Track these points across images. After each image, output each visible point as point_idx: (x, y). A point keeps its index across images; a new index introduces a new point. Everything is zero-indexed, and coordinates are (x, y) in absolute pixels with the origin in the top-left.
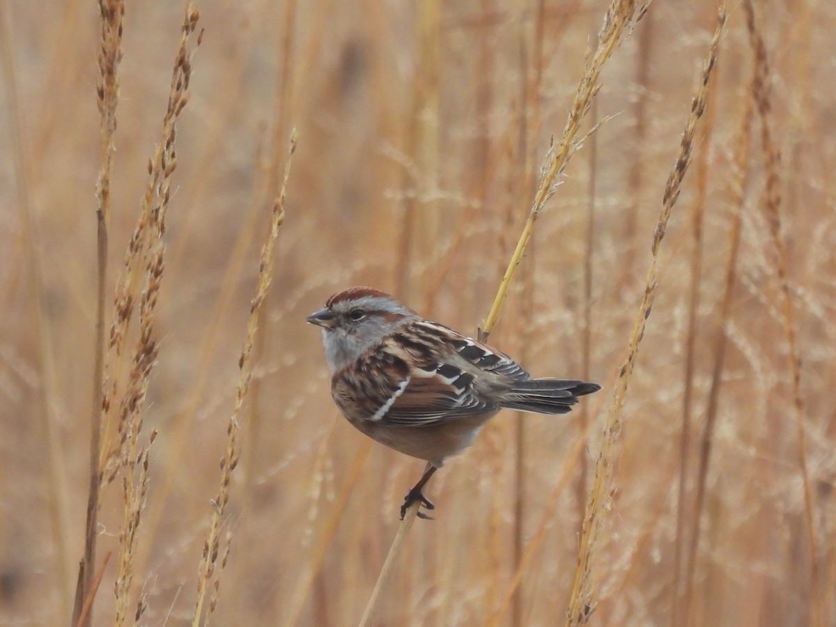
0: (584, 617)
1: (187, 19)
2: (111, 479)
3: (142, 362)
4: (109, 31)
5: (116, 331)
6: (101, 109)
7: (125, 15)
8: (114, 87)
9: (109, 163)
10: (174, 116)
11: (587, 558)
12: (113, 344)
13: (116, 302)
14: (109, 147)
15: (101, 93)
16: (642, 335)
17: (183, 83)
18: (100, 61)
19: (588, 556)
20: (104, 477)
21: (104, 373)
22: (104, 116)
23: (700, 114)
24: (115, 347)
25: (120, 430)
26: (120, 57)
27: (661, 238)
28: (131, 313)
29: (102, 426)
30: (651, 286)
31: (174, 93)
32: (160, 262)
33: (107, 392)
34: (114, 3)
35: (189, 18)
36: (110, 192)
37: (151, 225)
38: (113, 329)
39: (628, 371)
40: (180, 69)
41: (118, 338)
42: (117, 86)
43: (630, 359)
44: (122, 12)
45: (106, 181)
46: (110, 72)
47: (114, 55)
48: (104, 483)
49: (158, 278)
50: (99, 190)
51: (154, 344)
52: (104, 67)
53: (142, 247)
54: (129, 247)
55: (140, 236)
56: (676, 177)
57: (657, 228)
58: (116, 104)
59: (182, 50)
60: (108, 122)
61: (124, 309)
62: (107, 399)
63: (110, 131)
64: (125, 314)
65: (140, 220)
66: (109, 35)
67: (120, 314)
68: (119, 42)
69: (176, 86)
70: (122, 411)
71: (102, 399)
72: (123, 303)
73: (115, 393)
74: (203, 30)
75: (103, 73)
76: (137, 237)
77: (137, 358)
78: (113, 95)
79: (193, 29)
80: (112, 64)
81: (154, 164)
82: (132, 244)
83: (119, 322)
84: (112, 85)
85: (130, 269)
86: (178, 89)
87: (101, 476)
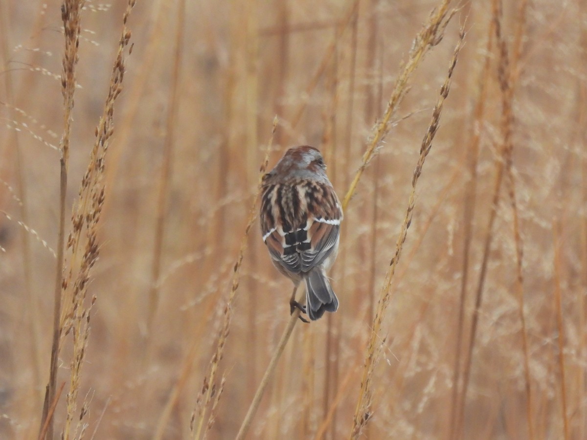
0: (365, 421)
1: (122, 37)
2: (67, 333)
3: (89, 258)
4: (70, 44)
5: (72, 237)
6: (64, 94)
7: (81, 33)
8: (73, 80)
9: (68, 128)
10: (113, 100)
11: (367, 383)
12: (70, 245)
13: (72, 218)
14: (69, 119)
15: (64, 84)
16: (405, 238)
17: (119, 78)
18: (64, 63)
19: (367, 381)
20: (62, 332)
21: (64, 264)
22: (66, 98)
23: (445, 96)
24: (71, 248)
25: (73, 302)
26: (77, 60)
27: (418, 176)
28: (82, 226)
29: (62, 299)
30: (411, 207)
31: (113, 84)
32: (102, 194)
33: (66, 276)
34: (74, 26)
35: (124, 36)
36: (69, 147)
37: (96, 169)
38: (70, 236)
39: (395, 262)
40: (118, 69)
41: (73, 242)
42: (75, 80)
43: (397, 254)
44: (79, 32)
45: (66, 141)
46: (70, 70)
47: (73, 60)
48: (63, 335)
49: (101, 204)
50: (62, 146)
51: (97, 247)
52: (66, 67)
53: (90, 183)
54: (81, 183)
55: (89, 176)
56: (429, 137)
57: (416, 170)
58: (74, 91)
59: (119, 57)
60: (69, 103)
61: (78, 223)
62: (65, 281)
63: (69, 108)
64: (78, 227)
65: (89, 166)
66: (70, 47)
67: (75, 227)
68: (76, 51)
69: (114, 80)
70: (75, 289)
71: (62, 281)
72: (77, 220)
73: (70, 277)
74: (133, 44)
75: (65, 71)
76: (87, 177)
77: (86, 255)
78: (72, 85)
79: (126, 44)
80: (72, 65)
81: (99, 130)
82: (83, 182)
83: (74, 232)
84: (72, 78)
85: (82, 198)
86: (116, 82)
87: (61, 331)
